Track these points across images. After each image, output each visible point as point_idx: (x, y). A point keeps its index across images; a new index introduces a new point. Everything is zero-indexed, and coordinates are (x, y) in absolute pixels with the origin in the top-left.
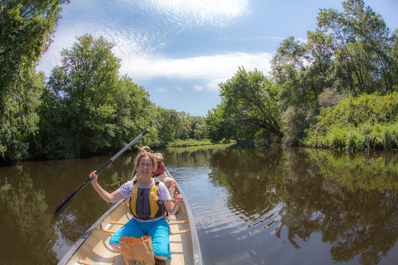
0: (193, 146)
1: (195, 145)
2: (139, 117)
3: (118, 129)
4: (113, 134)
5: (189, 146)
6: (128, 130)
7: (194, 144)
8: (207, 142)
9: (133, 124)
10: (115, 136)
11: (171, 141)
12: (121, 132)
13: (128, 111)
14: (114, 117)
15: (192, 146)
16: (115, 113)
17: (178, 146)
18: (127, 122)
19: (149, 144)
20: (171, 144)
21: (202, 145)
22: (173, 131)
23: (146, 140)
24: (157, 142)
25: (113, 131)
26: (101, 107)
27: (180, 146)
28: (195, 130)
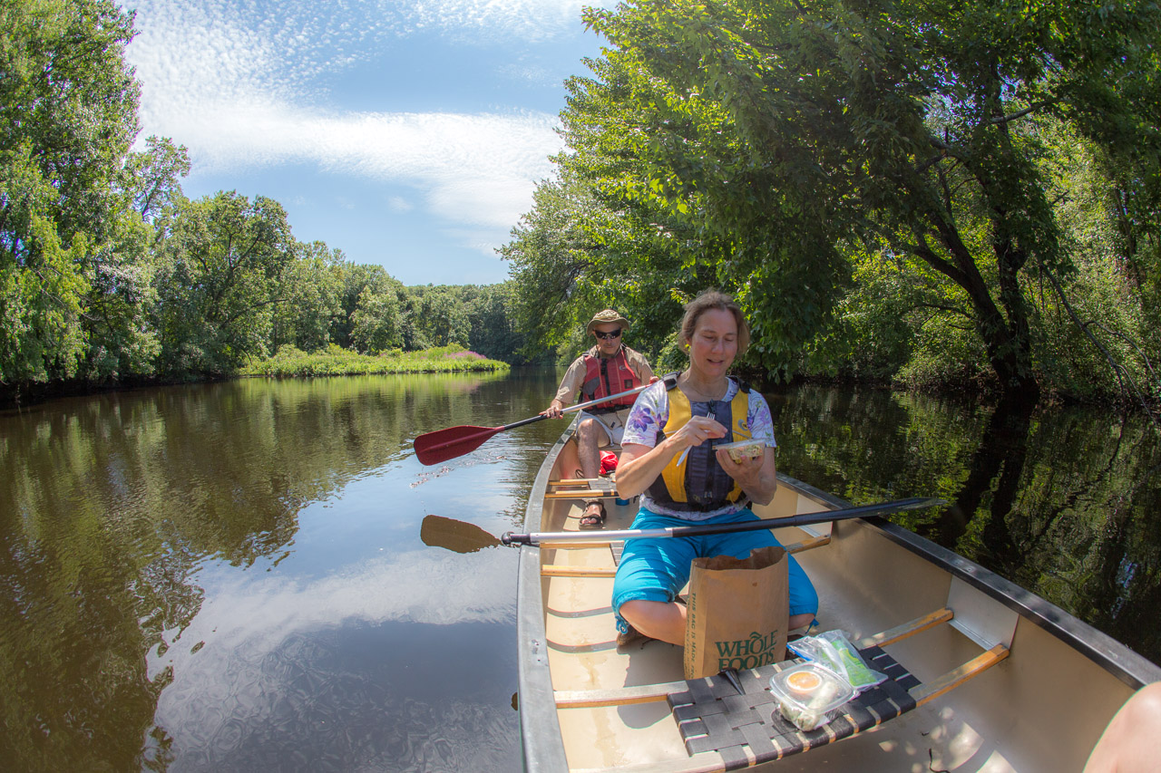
0: (342, 375)
1: (351, 374)
5: (326, 375)
15: (336, 375)
17: (280, 376)
21: (382, 373)
27: (288, 376)
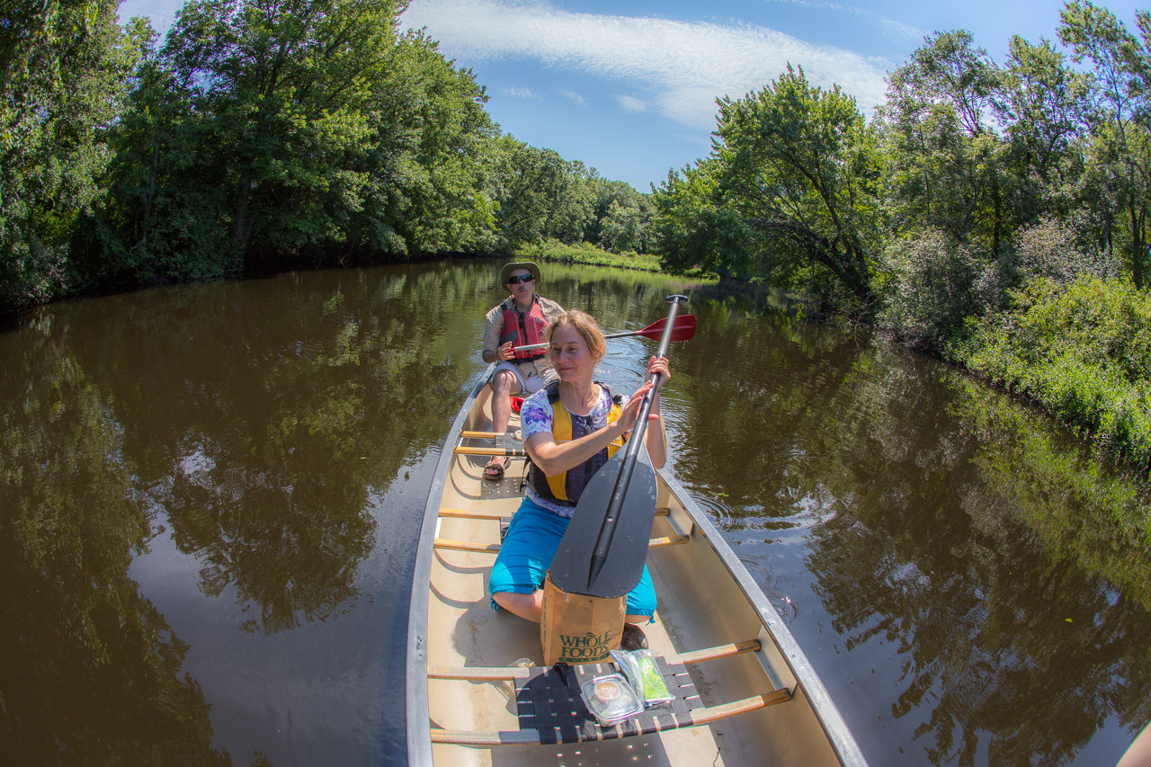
0: (593, 264)
1: (599, 265)
2: (446, 159)
3: (376, 188)
4: (356, 204)
5: (582, 263)
6: (405, 192)
7: (598, 261)
8: (636, 262)
9: (425, 176)
10: (362, 209)
11: (530, 239)
12: (383, 198)
13: (415, 136)
14: (368, 151)
15: (589, 264)
16: (373, 139)
17: (549, 259)
18: (408, 170)
19: (463, 243)
20: (527, 248)
21: (620, 267)
22: (542, 213)
23: (458, 230)
24: (491, 237)
25: (360, 195)
26: (329, 118)
27: (555, 260)
28: (604, 221)
